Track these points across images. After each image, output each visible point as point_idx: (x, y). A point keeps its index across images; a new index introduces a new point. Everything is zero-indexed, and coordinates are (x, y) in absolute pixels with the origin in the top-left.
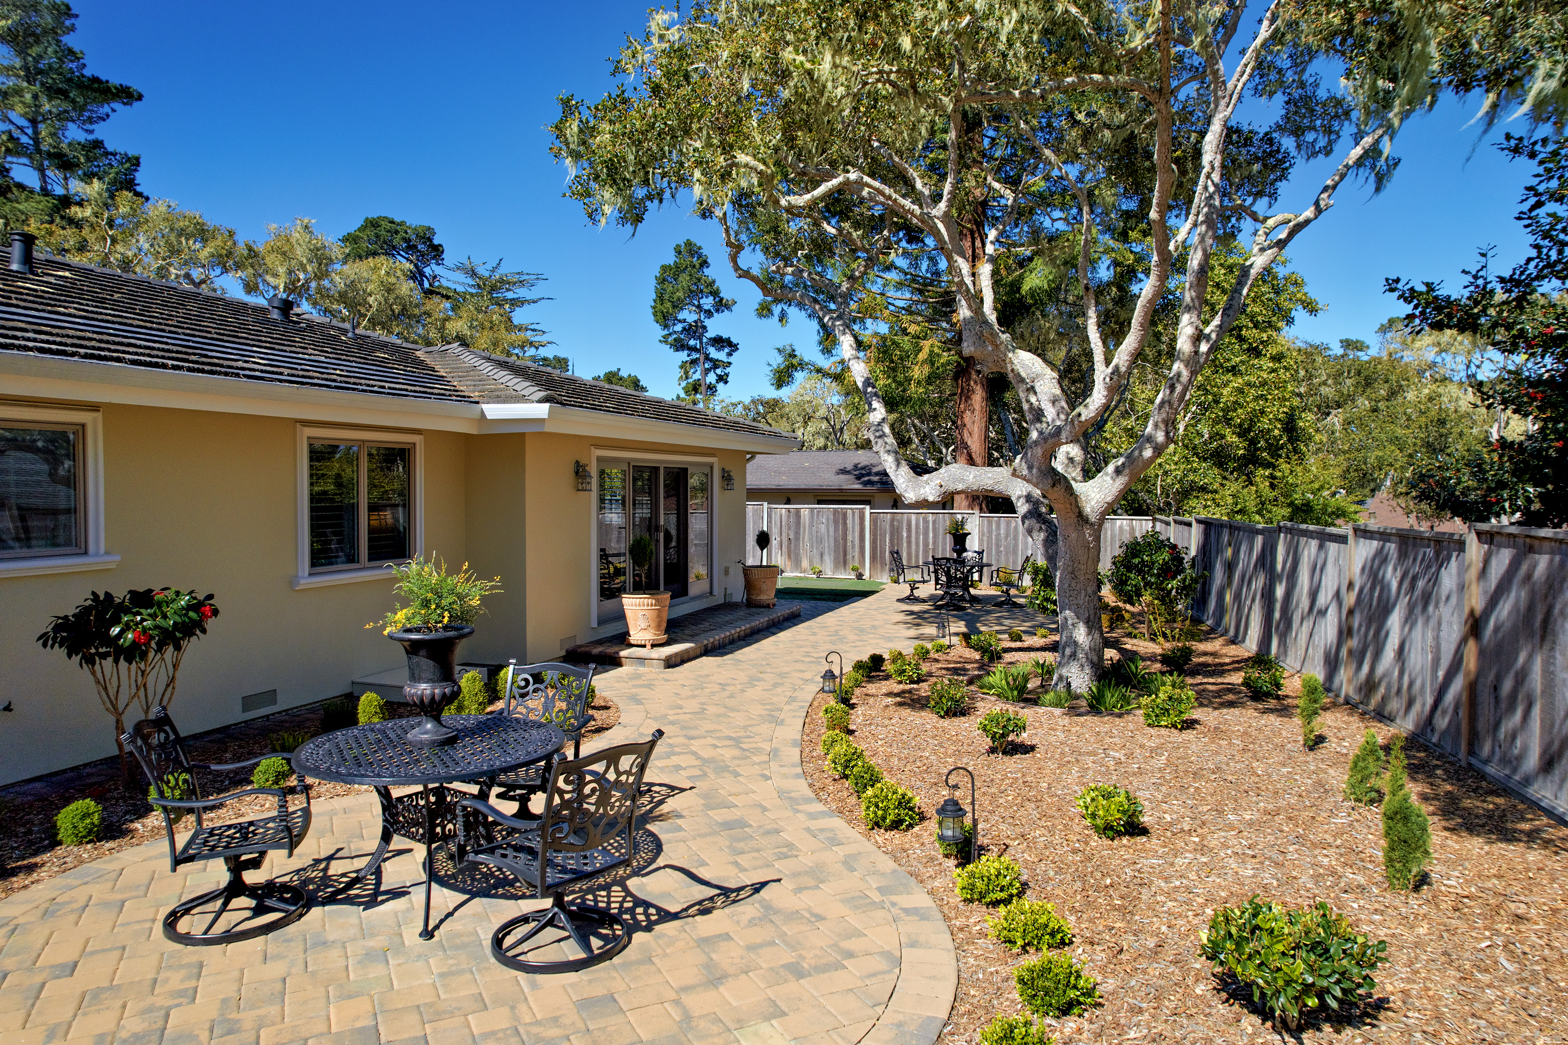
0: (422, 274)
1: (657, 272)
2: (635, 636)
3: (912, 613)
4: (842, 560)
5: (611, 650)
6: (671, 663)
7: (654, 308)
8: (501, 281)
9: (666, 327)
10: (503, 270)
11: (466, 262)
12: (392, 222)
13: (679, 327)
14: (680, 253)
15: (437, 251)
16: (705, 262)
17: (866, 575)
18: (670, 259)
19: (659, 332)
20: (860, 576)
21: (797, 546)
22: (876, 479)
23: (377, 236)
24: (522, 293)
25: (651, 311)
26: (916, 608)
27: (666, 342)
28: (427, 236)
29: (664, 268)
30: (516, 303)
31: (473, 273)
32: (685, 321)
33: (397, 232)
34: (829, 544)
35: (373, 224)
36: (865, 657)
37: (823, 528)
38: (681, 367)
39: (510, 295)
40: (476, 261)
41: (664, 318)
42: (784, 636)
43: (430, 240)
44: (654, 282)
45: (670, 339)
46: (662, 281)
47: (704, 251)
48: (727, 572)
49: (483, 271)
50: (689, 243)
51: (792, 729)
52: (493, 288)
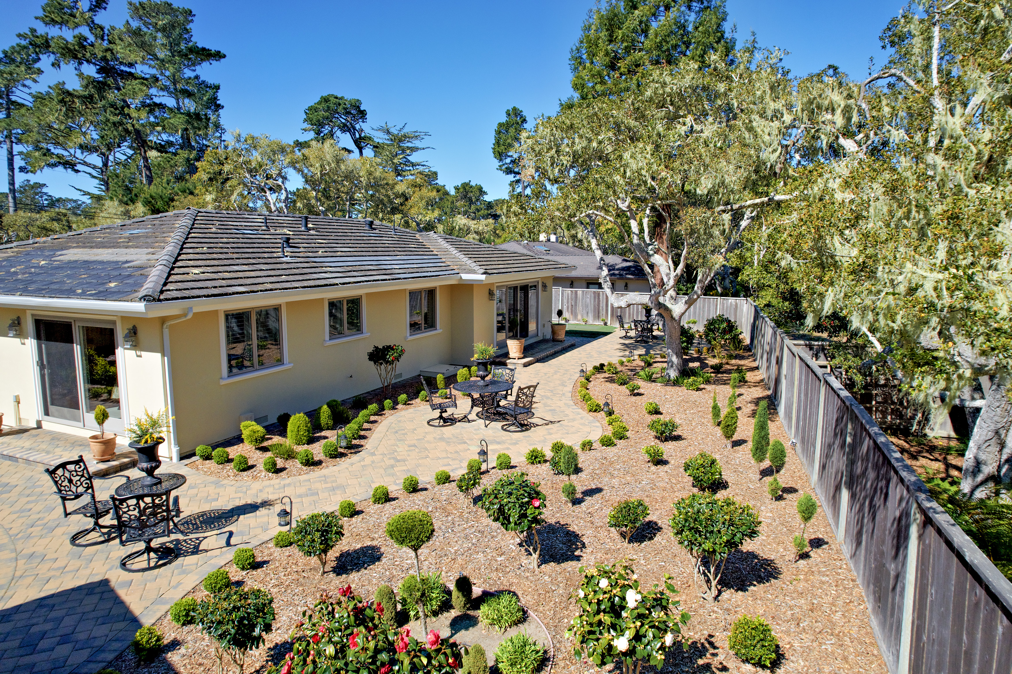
0: (354, 129)
1: (495, 127)
2: (511, 355)
3: (624, 344)
4: (597, 316)
5: (503, 360)
6: (526, 365)
7: (494, 149)
8: (405, 136)
9: (501, 160)
10: (406, 130)
11: (384, 125)
12: (336, 98)
13: (508, 160)
14: (509, 115)
15: (362, 114)
16: (525, 120)
17: (609, 324)
18: (503, 119)
19: (496, 163)
20: (605, 324)
21: (576, 309)
22: (617, 272)
23: (328, 107)
24: (417, 143)
25: (492, 150)
26: (627, 342)
27: (501, 170)
28: (356, 106)
29: (500, 125)
30: (414, 149)
31: (388, 132)
32: (512, 156)
33: (340, 104)
34: (591, 308)
35: (325, 100)
36: (598, 365)
37: (588, 300)
38: (510, 185)
39: (409, 145)
40: (390, 125)
41: (500, 156)
42: (568, 354)
43: (359, 107)
44: (494, 133)
45: (504, 168)
46: (498, 132)
47: (524, 114)
48: (544, 326)
49: (394, 131)
50: (515, 109)
51: (570, 388)
52: (400, 141)
